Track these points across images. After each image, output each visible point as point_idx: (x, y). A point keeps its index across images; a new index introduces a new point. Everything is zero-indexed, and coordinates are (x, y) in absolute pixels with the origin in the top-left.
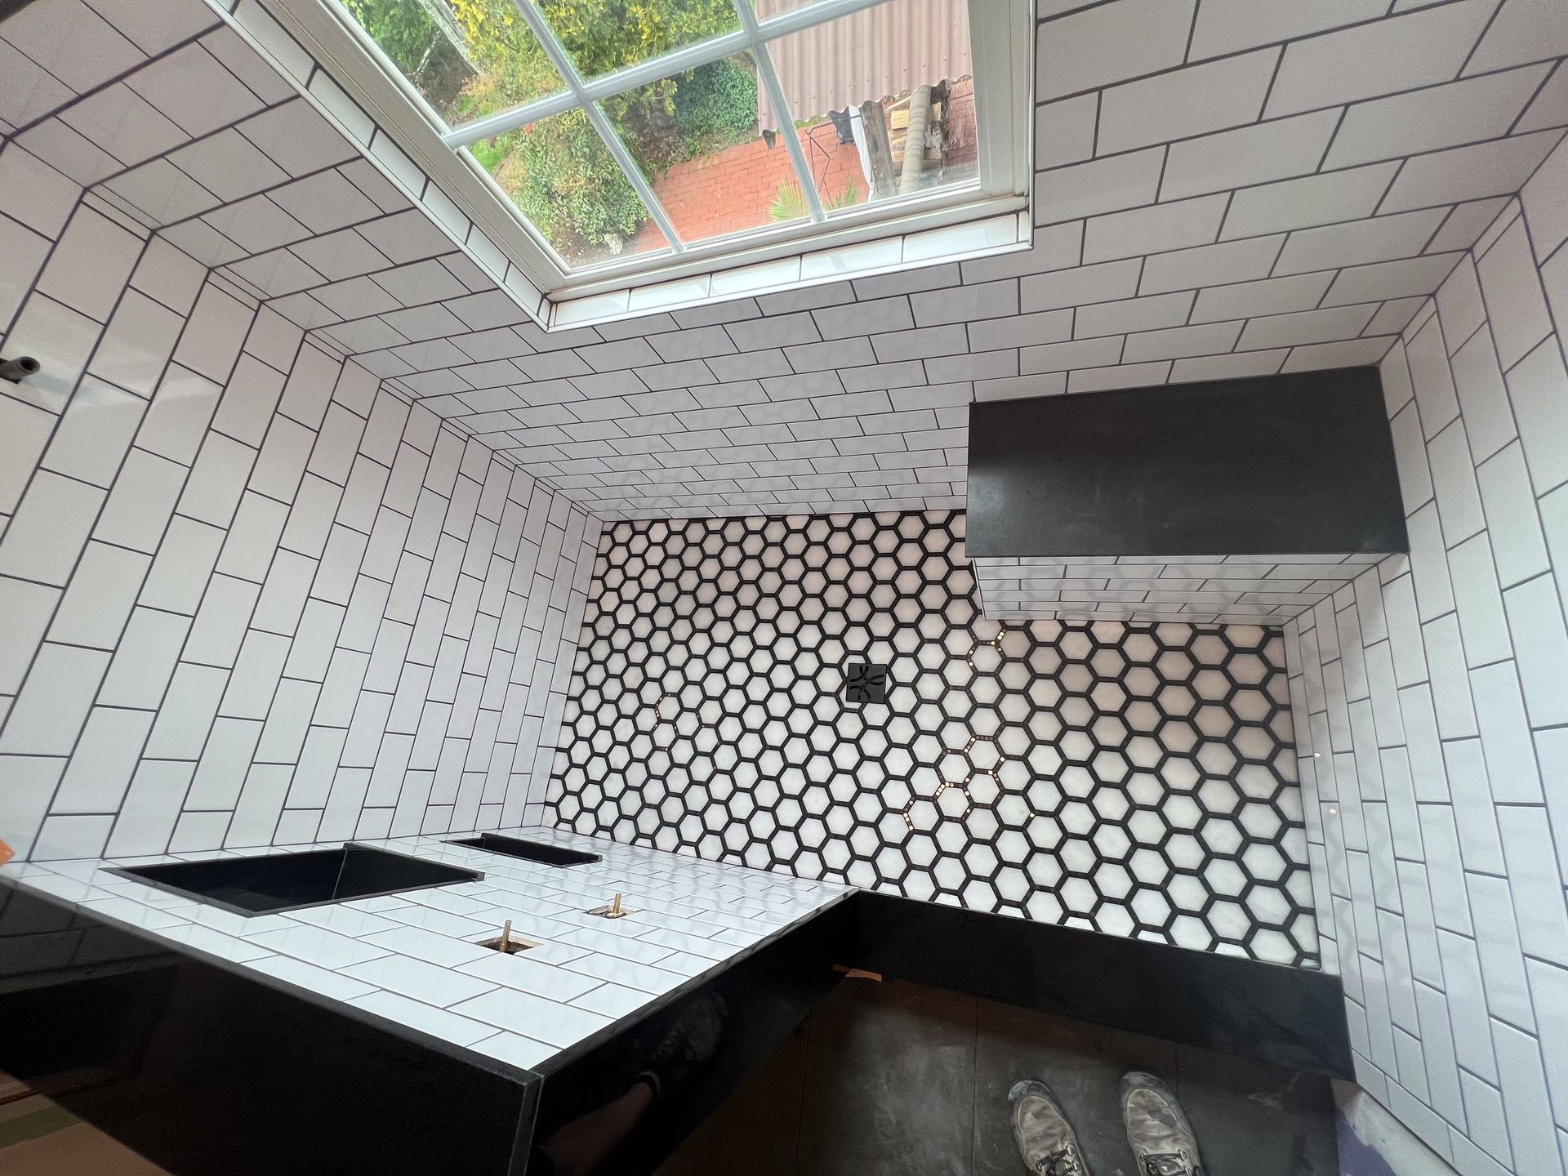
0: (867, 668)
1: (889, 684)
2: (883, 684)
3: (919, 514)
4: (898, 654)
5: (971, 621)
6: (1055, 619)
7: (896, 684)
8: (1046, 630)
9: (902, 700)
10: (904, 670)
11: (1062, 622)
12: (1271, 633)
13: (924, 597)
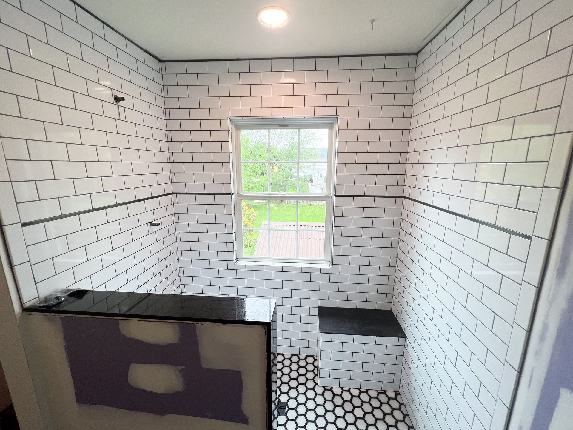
0: (279, 403)
1: (287, 409)
2: (284, 409)
3: (297, 356)
4: (290, 398)
5: (314, 387)
6: (339, 387)
7: (289, 409)
8: (337, 391)
9: (292, 414)
10: (292, 404)
11: (341, 388)
12: (397, 393)
13: (299, 379)
